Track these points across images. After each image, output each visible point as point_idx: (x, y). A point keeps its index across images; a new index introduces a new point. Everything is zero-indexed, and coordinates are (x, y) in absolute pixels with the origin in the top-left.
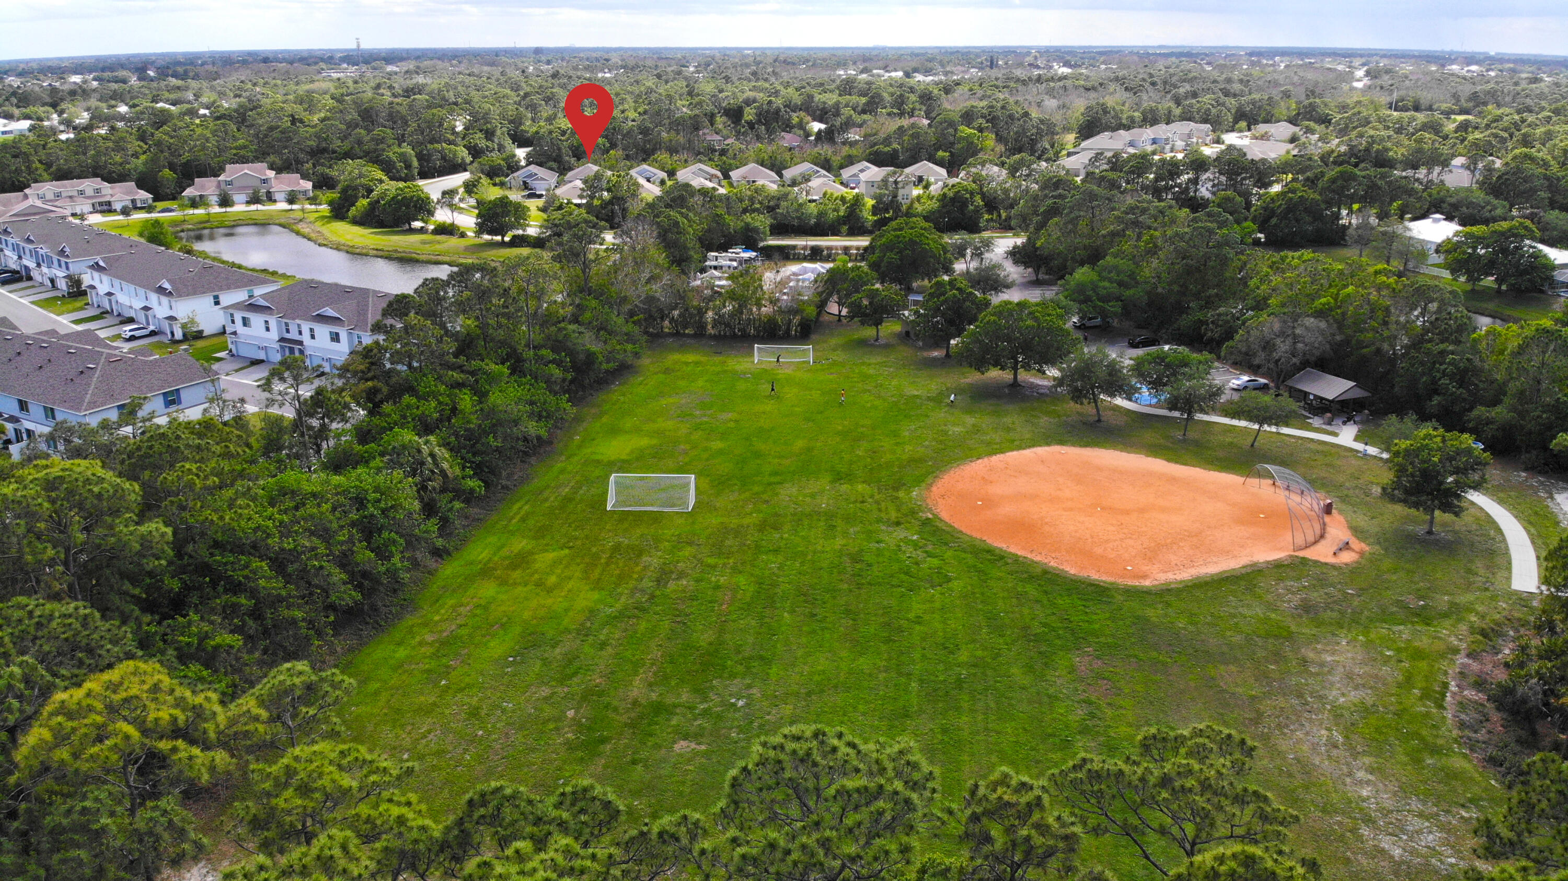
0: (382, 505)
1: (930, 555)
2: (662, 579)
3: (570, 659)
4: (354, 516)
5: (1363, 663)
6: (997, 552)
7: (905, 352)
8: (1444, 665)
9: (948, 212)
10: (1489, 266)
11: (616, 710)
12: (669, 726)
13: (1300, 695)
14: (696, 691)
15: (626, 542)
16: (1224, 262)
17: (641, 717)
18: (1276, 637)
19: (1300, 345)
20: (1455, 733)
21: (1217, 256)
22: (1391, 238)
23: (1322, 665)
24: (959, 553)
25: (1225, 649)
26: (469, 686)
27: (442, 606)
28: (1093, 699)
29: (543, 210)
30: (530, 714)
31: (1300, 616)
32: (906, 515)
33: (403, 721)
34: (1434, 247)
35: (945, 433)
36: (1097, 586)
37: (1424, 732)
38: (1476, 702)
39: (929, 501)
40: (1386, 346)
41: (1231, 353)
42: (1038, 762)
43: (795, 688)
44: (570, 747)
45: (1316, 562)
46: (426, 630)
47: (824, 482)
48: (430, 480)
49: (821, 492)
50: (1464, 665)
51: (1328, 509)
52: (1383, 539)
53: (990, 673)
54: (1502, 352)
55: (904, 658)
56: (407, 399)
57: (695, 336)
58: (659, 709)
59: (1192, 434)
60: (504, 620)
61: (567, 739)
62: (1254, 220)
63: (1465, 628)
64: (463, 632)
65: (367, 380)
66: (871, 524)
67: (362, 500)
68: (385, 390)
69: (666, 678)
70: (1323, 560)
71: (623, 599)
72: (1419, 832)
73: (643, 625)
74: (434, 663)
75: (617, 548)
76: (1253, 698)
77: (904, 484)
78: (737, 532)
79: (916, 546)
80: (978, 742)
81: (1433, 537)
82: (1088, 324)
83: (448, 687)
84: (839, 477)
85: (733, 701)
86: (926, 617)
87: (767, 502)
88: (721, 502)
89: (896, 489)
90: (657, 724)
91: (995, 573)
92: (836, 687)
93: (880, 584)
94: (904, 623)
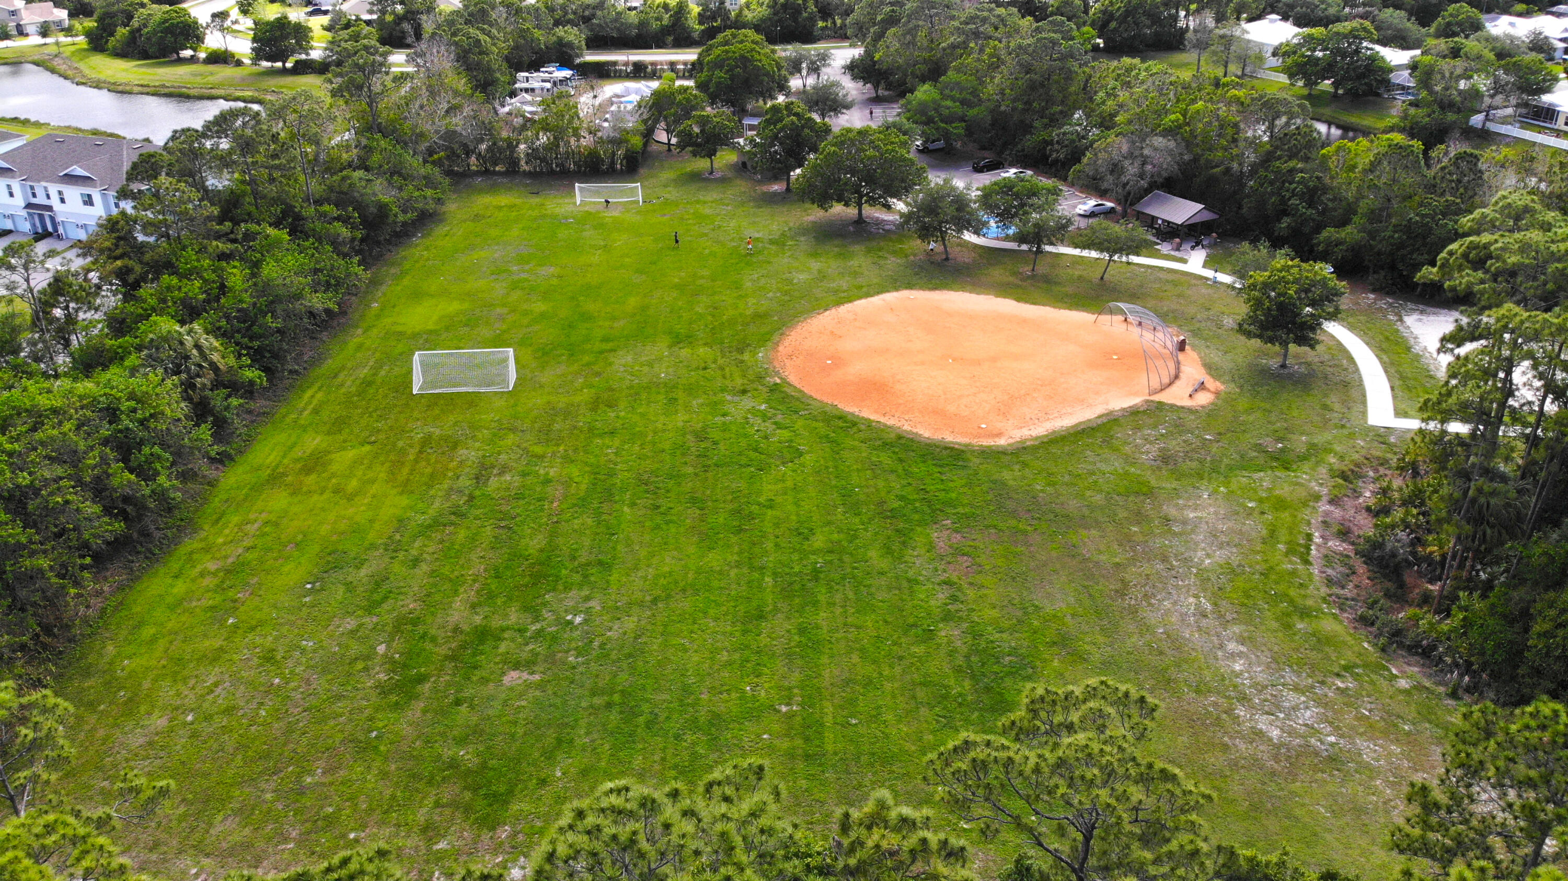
0: (139, 415)
1: (778, 426)
2: (480, 478)
3: (379, 581)
4: (105, 432)
5: (1226, 518)
6: (849, 417)
7: (741, 186)
8: (1306, 514)
9: (780, 21)
10: (1327, 70)
11: (433, 640)
12: (497, 655)
13: (1165, 559)
14: (525, 609)
15: (437, 432)
16: (1069, 76)
17: (463, 647)
18: (1137, 493)
19: (1149, 167)
20: (1324, 591)
21: (1061, 69)
22: (1227, 41)
23: (1185, 522)
24: (809, 422)
25: (1086, 512)
26: (261, 623)
27: (226, 525)
28: (955, 579)
29: (328, 29)
30: (335, 653)
31: (1159, 468)
32: (752, 382)
33: (185, 673)
34: (1271, 50)
35: (789, 281)
36: (952, 449)
37: (1292, 592)
38: (1341, 554)
39: (776, 364)
40: (1235, 165)
41: (1079, 178)
42: (901, 658)
43: (638, 595)
44: (383, 690)
45: (1172, 406)
46: (209, 556)
47: (661, 347)
48: (198, 376)
49: (660, 359)
50: (1327, 513)
51: (1182, 346)
52: (1234, 377)
53: (846, 558)
54: (1353, 168)
55: (757, 550)
56: (166, 278)
57: (506, 174)
58: (483, 635)
59: (1042, 269)
60: (300, 538)
61: (379, 681)
62: (1093, 25)
63: (1324, 471)
64: (250, 556)
65: (116, 258)
66: (715, 394)
67: (115, 410)
68: (138, 269)
69: (491, 596)
70: (1179, 404)
71: (437, 504)
72: (1295, 708)
73: (462, 534)
74: (219, 598)
75: (427, 441)
76: (1118, 565)
77: (749, 345)
78: (568, 413)
79: (765, 417)
80: (838, 640)
81: (1286, 371)
82: (931, 147)
83: (236, 626)
84: (678, 340)
85: (569, 617)
86: (779, 499)
87: (598, 374)
88: (548, 376)
89: (741, 351)
90: (482, 653)
91: (849, 442)
92: (684, 590)
93: (727, 465)
94: (755, 508)
